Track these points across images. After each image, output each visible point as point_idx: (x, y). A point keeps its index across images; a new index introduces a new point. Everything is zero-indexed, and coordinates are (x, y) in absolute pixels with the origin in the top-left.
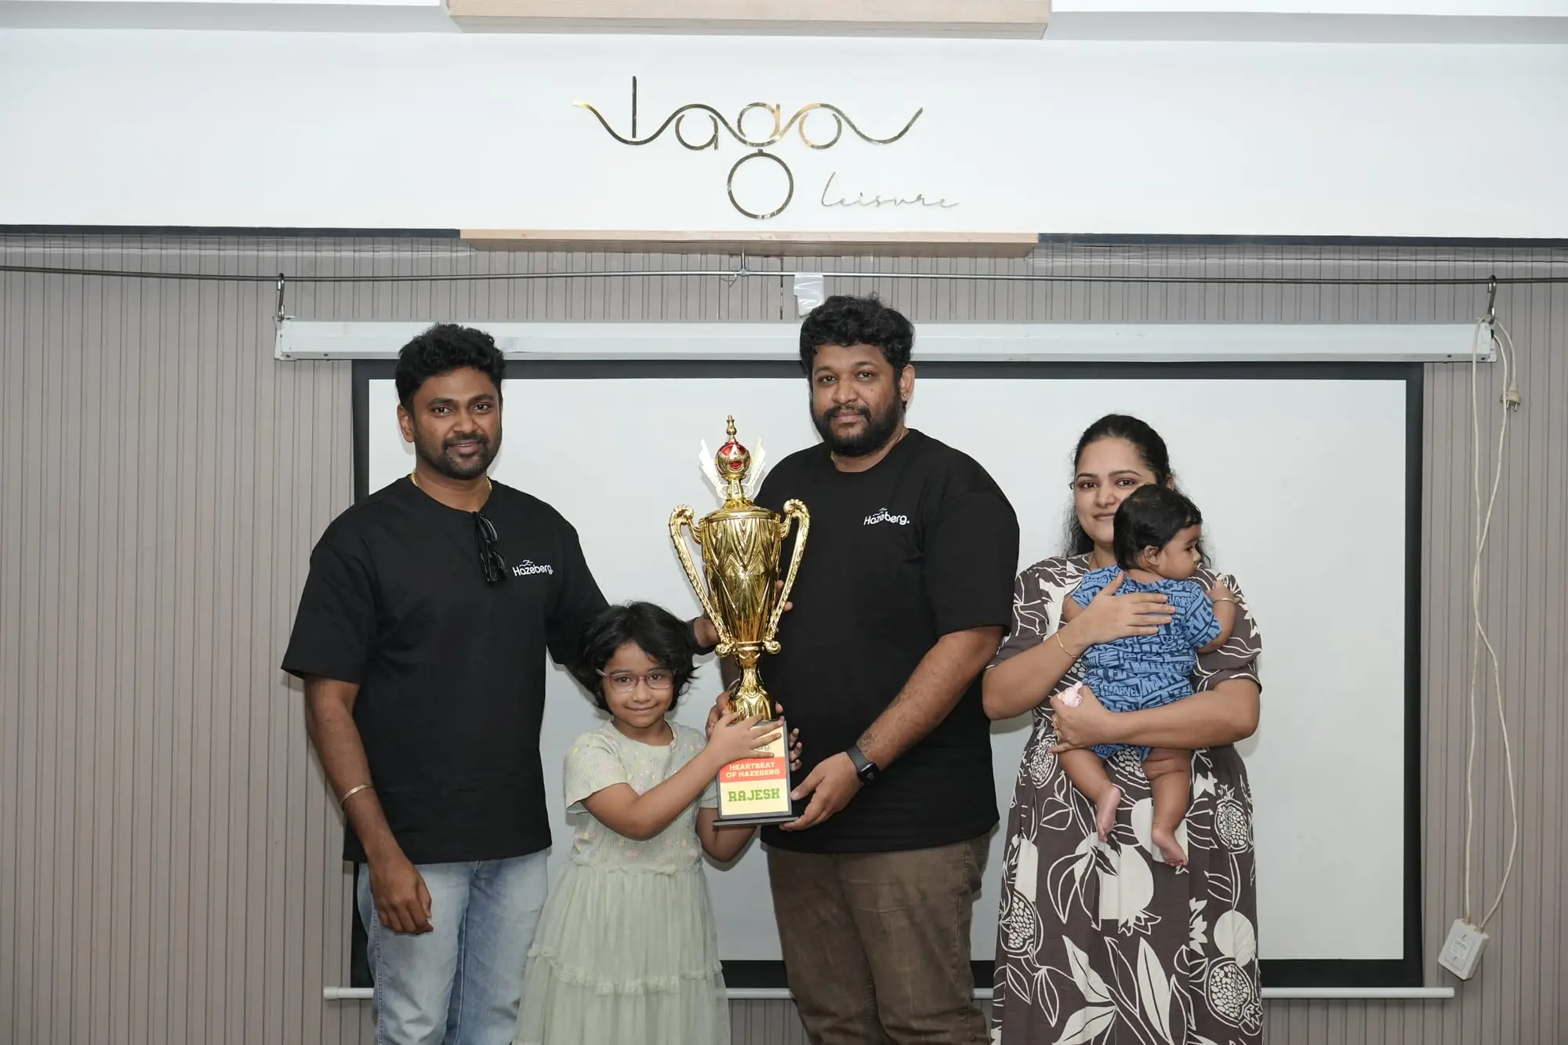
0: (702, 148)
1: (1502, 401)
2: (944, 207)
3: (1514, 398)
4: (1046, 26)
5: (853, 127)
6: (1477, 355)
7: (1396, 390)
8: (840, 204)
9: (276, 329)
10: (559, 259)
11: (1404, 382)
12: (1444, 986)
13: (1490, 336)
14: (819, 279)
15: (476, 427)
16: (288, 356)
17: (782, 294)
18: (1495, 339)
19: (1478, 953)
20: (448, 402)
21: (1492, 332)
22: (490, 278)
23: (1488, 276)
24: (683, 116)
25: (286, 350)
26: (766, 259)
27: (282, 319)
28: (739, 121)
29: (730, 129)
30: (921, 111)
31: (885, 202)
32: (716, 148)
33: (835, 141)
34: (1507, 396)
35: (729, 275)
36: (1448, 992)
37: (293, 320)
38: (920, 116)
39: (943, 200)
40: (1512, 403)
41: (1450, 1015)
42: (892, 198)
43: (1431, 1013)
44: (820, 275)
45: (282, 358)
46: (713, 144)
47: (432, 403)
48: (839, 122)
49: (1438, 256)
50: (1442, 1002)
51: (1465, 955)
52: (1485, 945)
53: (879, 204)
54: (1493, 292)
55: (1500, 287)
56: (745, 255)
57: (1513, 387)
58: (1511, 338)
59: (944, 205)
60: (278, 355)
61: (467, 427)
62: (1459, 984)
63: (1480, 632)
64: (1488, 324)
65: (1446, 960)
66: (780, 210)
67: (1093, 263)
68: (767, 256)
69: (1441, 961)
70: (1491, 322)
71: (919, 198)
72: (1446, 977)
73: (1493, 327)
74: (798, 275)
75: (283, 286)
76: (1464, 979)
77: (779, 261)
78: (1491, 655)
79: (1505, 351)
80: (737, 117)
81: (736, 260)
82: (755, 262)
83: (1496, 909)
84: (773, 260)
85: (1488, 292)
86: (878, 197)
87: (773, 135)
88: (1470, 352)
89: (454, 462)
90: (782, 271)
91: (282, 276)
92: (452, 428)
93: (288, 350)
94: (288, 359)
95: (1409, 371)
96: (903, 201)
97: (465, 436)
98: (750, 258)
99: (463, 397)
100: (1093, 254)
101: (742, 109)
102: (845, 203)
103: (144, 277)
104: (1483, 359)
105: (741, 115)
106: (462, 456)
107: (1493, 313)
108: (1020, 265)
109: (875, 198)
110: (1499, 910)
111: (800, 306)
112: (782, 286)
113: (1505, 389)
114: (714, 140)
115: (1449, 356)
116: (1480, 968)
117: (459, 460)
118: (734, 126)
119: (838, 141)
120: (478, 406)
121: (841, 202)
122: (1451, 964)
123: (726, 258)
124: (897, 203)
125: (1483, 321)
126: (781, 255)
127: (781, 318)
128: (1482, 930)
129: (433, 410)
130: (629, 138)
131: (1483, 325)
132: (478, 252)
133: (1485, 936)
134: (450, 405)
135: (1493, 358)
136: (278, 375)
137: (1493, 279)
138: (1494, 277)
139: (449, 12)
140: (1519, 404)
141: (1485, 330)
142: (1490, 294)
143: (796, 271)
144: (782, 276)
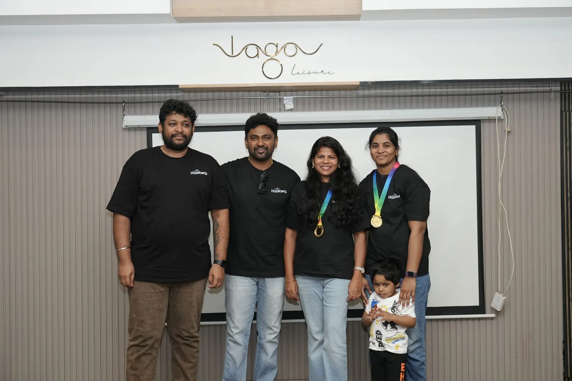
0: (254, 57)
1: (505, 131)
2: (330, 74)
3: (509, 130)
4: (360, 15)
5: (301, 50)
6: (498, 117)
7: (472, 128)
8: (297, 74)
9: (123, 119)
10: (210, 95)
11: (475, 126)
12: (492, 313)
13: (501, 111)
14: (291, 99)
15: (264, 144)
16: (127, 127)
17: (280, 104)
18: (503, 112)
19: (502, 304)
20: (256, 136)
21: (502, 109)
22: (195, 101)
23: (500, 92)
24: (248, 48)
25: (126, 125)
26: (274, 93)
27: (124, 115)
28: (265, 49)
29: (262, 51)
30: (322, 44)
31: (311, 73)
32: (258, 57)
33: (295, 54)
34: (507, 129)
35: (263, 98)
36: (493, 315)
37: (128, 115)
38: (322, 46)
39: (329, 72)
40: (509, 132)
41: (494, 321)
42: (313, 72)
43: (488, 321)
44: (292, 97)
45: (125, 128)
46: (257, 57)
47: (251, 136)
48: (296, 48)
49: (484, 86)
50: (492, 318)
51: (499, 304)
52: (505, 301)
53: (310, 73)
54: (502, 97)
55: (504, 96)
56: (268, 92)
57: (509, 126)
58: (508, 111)
59: (330, 73)
60: (123, 126)
61: (261, 144)
62: (497, 313)
63: (501, 204)
64: (501, 107)
65: (493, 305)
66: (278, 76)
67: (377, 92)
68: (275, 92)
69: (492, 305)
70: (502, 106)
71: (322, 71)
72: (494, 310)
73: (502, 108)
74: (285, 98)
75: (124, 105)
76: (499, 311)
77: (279, 93)
78: (504, 210)
79: (506, 115)
80: (265, 47)
81: (265, 94)
82: (271, 94)
83: (508, 289)
84: (277, 93)
85: (500, 97)
86: (309, 71)
87: (276, 53)
88: (495, 116)
89: (257, 155)
90: (280, 96)
91: (124, 102)
92: (256, 144)
93: (127, 125)
94: (127, 128)
95: (476, 122)
96: (317, 72)
97: (261, 147)
98: (270, 93)
99: (260, 135)
100: (377, 88)
101: (266, 45)
102: (299, 74)
103: (81, 103)
104: (499, 118)
105: (266, 47)
106: (260, 153)
107: (502, 104)
108: (354, 93)
109: (308, 72)
110: (509, 289)
111: (286, 107)
112: (280, 101)
113: (506, 127)
114: (258, 55)
115: (489, 117)
116: (503, 309)
117: (258, 154)
118: (264, 50)
119: (296, 54)
120: (266, 138)
121: (298, 73)
122: (495, 306)
123: (262, 93)
124: (315, 73)
125: (499, 106)
126: (279, 92)
127: (280, 111)
128: (504, 296)
129: (252, 138)
130: (231, 55)
131: (499, 107)
132: (185, 93)
133: (505, 298)
134: (257, 137)
135: (502, 118)
136: (124, 133)
137: (502, 93)
138: (502, 92)
139: (173, 16)
140: (511, 132)
141: (500, 109)
142: (501, 98)
143: (284, 96)
144: (280, 98)
